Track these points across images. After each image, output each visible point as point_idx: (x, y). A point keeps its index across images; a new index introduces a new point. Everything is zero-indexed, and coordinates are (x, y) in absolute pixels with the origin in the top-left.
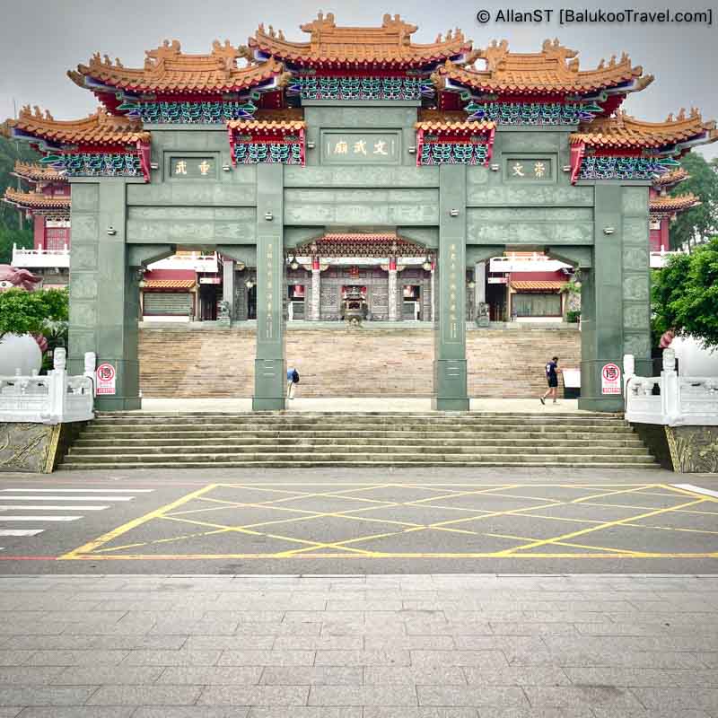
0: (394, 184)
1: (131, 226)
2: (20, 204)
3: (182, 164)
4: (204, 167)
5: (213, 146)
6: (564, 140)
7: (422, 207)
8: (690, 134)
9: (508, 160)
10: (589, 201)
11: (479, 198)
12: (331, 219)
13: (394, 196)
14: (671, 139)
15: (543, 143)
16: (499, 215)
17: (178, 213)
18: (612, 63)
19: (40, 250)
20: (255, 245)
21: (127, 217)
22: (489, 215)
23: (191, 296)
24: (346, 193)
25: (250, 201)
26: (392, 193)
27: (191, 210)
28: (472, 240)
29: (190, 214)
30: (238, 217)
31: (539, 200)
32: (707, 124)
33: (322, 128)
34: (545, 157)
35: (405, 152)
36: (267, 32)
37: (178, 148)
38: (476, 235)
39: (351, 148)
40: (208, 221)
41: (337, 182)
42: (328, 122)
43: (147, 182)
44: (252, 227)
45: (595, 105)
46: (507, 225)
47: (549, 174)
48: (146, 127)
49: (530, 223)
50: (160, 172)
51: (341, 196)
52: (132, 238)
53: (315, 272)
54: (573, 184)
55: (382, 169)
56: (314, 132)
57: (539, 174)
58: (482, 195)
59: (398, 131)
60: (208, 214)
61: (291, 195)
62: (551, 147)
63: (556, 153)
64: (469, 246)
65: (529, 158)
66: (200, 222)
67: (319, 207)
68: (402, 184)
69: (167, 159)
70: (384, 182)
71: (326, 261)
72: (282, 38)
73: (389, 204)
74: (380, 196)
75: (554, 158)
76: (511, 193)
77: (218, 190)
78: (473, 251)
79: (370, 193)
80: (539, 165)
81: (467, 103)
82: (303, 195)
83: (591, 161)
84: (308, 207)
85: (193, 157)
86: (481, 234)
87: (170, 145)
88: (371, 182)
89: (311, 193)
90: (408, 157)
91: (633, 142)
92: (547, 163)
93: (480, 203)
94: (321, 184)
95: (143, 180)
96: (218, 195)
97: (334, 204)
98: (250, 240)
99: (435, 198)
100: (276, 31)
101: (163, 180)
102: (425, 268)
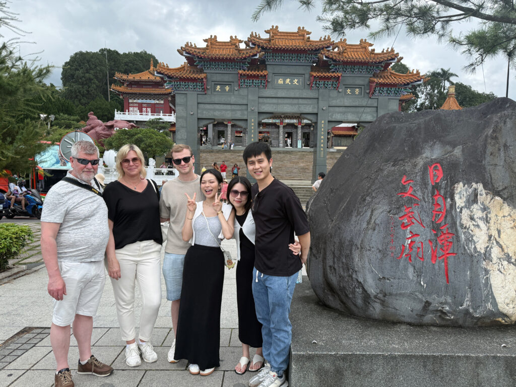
0: (301, 96)
1: (199, 111)
2: (118, 92)
3: (219, 87)
4: (227, 88)
5: (231, 80)
6: (367, 80)
7: (312, 106)
8: (416, 80)
9: (345, 87)
10: (375, 105)
11: (334, 103)
12: (276, 110)
13: (301, 101)
14: (408, 81)
15: (359, 81)
16: (341, 109)
17: (217, 107)
18: (387, 50)
19: (127, 113)
20: (247, 120)
21: (198, 107)
22: (337, 109)
24: (282, 99)
25: (245, 102)
26: (300, 100)
27: (222, 105)
28: (330, 119)
29: (222, 107)
30: (240, 108)
31: (357, 104)
32: (422, 76)
33: (273, 74)
34: (360, 87)
35: (306, 84)
36: (254, 35)
37: (218, 80)
38: (332, 117)
39: (284, 82)
40: (229, 110)
41: (279, 95)
42: (276, 71)
43: (206, 94)
44: (246, 113)
45: (380, 67)
46: (344, 113)
47: (360, 93)
48: (205, 71)
49: (353, 113)
50: (210, 90)
51: (280, 101)
52: (200, 116)
54: (370, 98)
55: (296, 90)
56: (270, 75)
57: (357, 93)
58: (334, 101)
59: (303, 75)
60: (229, 107)
61: (261, 100)
62: (362, 83)
63: (364, 85)
64: (329, 121)
65: (353, 87)
66: (226, 110)
67: (272, 105)
68: (304, 96)
69: (213, 85)
70: (297, 96)
72: (259, 37)
73: (298, 104)
74: (295, 101)
75: (363, 87)
76: (346, 101)
77: (233, 97)
78: (330, 123)
79: (291, 100)
80: (357, 90)
81: (330, 65)
82: (265, 100)
83: (377, 89)
84: (267, 105)
85: (223, 84)
86: (334, 117)
87: (214, 79)
88: (292, 96)
89: (268, 99)
90: (306, 85)
91: (394, 82)
92: (360, 89)
93: (334, 104)
94: (273, 96)
95: (204, 93)
96: (233, 100)
97: (278, 104)
98: (245, 117)
99: (317, 102)
100: (257, 34)
101: (211, 93)
102: (295, 124)
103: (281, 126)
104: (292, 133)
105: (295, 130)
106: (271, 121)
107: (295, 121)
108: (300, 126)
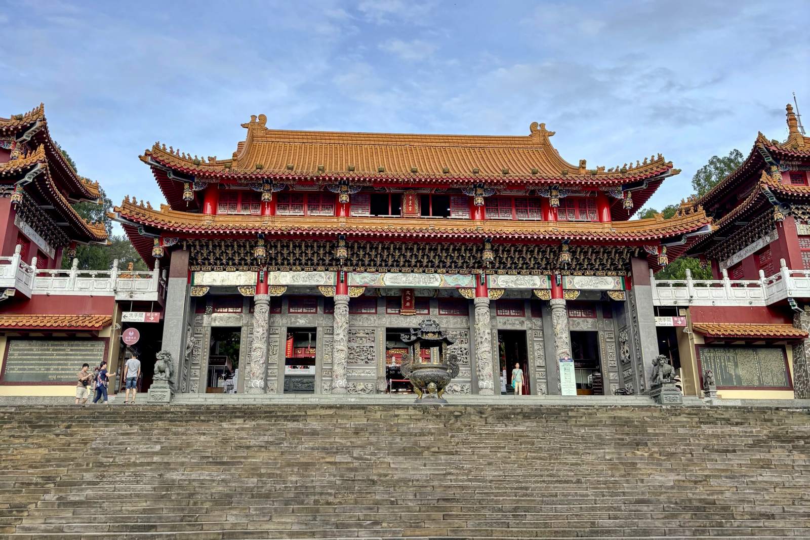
23: (101, 346)
53: (341, 300)
71: (360, 280)
102: (540, 295)
103: (482, 302)
104: (524, 332)
105: (537, 322)
106: (437, 281)
107: (535, 282)
108: (559, 303)
